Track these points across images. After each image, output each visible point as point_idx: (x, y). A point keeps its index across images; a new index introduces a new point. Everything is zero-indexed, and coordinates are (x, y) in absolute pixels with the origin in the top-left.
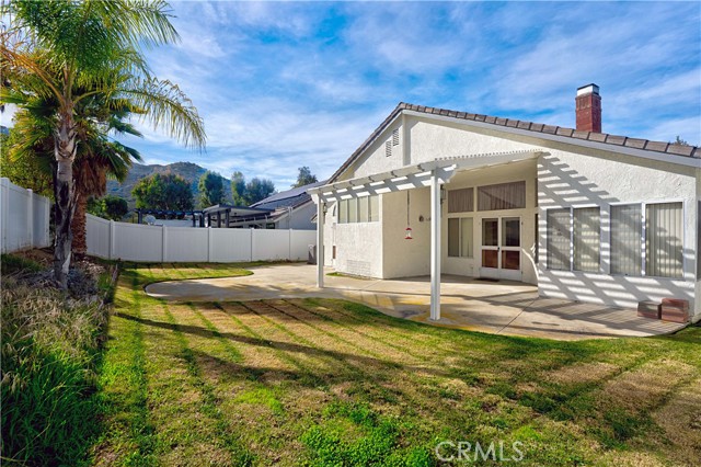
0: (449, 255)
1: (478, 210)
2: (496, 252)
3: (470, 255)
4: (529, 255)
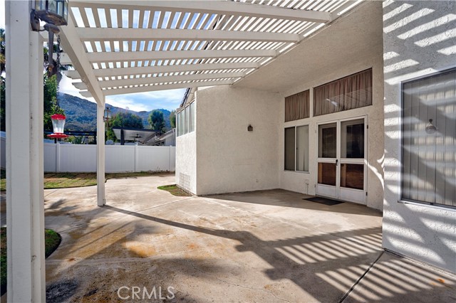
0: (286, 169)
1: (315, 115)
2: (333, 166)
3: (305, 170)
4: (374, 170)
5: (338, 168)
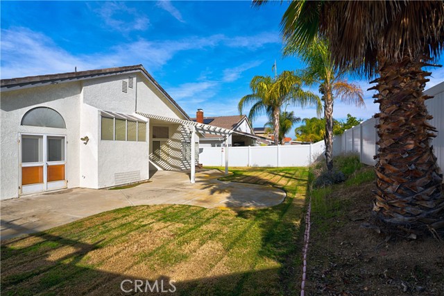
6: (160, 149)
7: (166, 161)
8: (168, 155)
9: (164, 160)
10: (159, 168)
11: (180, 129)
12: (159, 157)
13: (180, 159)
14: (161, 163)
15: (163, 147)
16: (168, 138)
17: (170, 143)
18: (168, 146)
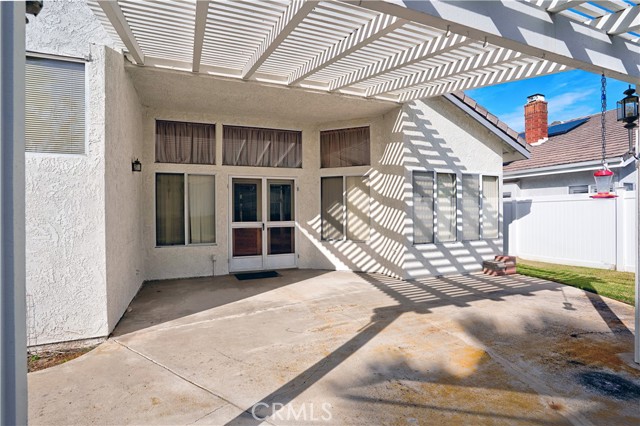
0: (158, 243)
1: (225, 164)
4: (305, 231)
5: (265, 234)
6: (341, 200)
7: (361, 243)
8: (369, 221)
9: (355, 240)
10: (339, 265)
11: (402, 124)
12: (340, 228)
13: (400, 238)
14: (346, 247)
15: (355, 196)
16: (366, 163)
17: (375, 179)
18: (368, 191)
